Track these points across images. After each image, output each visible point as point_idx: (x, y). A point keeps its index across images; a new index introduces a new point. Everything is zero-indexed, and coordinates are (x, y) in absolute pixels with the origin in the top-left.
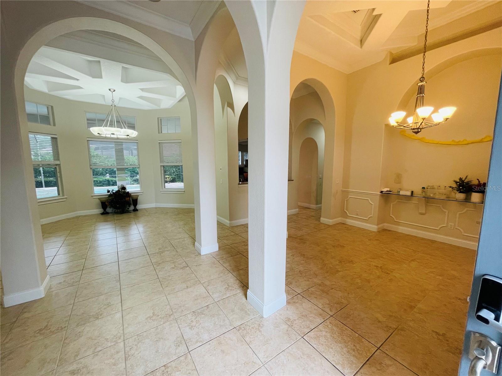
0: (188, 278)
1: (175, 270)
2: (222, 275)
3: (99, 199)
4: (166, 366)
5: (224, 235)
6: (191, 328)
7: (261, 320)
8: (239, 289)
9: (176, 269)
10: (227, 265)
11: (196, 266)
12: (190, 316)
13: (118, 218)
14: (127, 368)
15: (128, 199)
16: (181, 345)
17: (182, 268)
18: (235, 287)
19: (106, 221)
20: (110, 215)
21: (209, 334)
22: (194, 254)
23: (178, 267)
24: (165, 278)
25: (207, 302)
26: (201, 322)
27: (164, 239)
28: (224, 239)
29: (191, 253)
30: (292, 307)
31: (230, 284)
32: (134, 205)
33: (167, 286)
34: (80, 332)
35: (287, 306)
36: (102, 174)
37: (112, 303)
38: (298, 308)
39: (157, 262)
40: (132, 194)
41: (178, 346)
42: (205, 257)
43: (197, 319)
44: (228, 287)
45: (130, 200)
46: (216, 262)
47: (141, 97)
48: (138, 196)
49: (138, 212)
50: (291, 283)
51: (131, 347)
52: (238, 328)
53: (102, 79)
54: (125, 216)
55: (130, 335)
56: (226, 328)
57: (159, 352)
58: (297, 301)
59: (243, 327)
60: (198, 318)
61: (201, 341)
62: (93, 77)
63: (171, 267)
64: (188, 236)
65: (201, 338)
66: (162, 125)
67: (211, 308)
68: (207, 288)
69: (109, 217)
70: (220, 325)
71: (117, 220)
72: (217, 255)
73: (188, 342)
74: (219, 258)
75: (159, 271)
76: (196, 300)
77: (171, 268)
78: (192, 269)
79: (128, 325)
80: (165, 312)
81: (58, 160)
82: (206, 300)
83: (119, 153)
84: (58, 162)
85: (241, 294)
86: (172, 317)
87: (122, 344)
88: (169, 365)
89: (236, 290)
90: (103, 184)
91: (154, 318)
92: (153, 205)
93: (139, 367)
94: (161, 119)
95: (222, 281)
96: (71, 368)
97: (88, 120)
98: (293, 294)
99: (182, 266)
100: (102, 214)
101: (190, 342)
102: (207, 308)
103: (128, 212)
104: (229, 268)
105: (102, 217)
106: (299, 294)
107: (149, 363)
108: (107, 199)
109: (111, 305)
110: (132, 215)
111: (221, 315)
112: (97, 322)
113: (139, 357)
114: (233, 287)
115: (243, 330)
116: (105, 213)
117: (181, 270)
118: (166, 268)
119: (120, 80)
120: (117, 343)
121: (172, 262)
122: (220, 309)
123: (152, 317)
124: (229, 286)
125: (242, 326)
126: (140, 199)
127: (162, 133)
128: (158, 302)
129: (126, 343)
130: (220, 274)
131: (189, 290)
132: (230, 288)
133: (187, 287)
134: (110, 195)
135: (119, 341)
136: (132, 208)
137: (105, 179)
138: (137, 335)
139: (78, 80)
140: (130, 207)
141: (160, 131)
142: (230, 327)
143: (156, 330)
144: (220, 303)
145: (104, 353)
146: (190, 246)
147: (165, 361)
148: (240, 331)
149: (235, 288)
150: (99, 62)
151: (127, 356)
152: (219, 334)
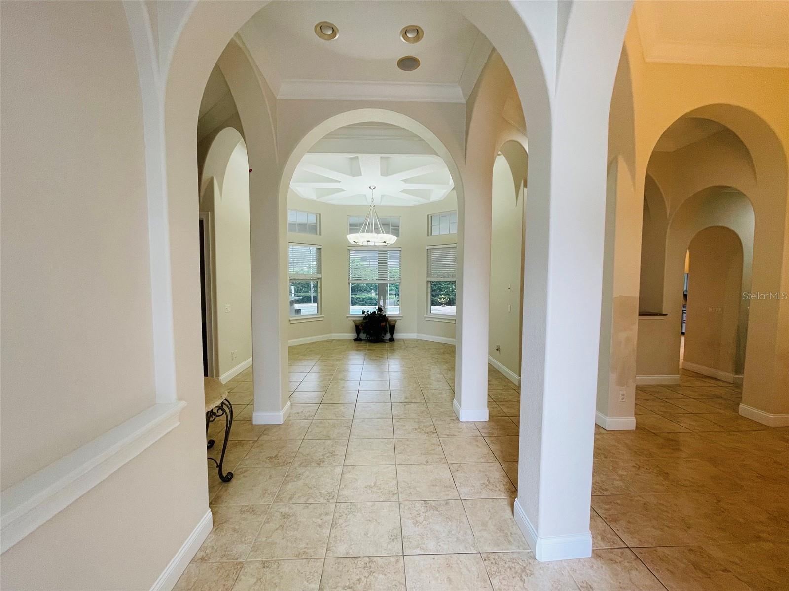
0: (431, 450)
1: (418, 434)
2: (482, 460)
3: (353, 321)
4: (371, 559)
5: (506, 398)
6: (416, 523)
7: (530, 561)
8: (504, 493)
9: (419, 432)
10: (497, 448)
11: (448, 435)
12: (418, 506)
13: (371, 348)
14: (331, 538)
15: (384, 324)
16: (396, 540)
17: (427, 433)
18: (499, 487)
19: (358, 349)
20: (363, 342)
21: (437, 544)
22: (450, 417)
23: (423, 430)
24: (401, 441)
25: (448, 495)
26: (431, 520)
27: (415, 385)
28: (503, 405)
29: (447, 414)
30: (604, 567)
31: (492, 480)
32: (390, 333)
33: (401, 453)
34: (300, 474)
35: (593, 560)
36: (365, 290)
37: (336, 453)
38: (617, 575)
39: (398, 416)
40: (389, 319)
41: (392, 540)
42: (464, 425)
43: (426, 514)
44: (487, 483)
45: (386, 326)
46: (480, 438)
47: (405, 191)
48: (396, 321)
49: (396, 343)
50: (615, 520)
51: (340, 515)
52: (486, 557)
53: (361, 177)
54: (378, 346)
55: (344, 499)
56: (466, 548)
57: (368, 537)
58: (619, 559)
59: (494, 559)
60: (429, 513)
61: (423, 549)
62: (354, 176)
63: (413, 427)
64: (448, 388)
65: (424, 543)
66: (433, 224)
67: (451, 505)
68: (454, 473)
69: (363, 344)
70: (457, 538)
71: (368, 350)
72: (484, 428)
73: (406, 540)
74: (485, 433)
75: (397, 429)
76: (434, 485)
77: (413, 429)
78: (440, 439)
79: (345, 485)
80: (388, 487)
81: (320, 273)
82: (448, 491)
83: (383, 264)
84: (319, 276)
85: (506, 503)
86: (396, 497)
87: (333, 506)
88: (375, 559)
89: (500, 492)
90: (366, 302)
91: (374, 489)
92: (413, 336)
93: (343, 543)
94: (432, 217)
95: (480, 471)
96: (283, 510)
97: (351, 225)
98: (614, 542)
99: (428, 430)
100: (355, 340)
101: (408, 543)
102: (446, 504)
103: (382, 341)
104: (497, 453)
105: (354, 344)
106: (628, 547)
107: (353, 544)
108: (361, 322)
109: (335, 455)
110: (387, 345)
111: (463, 523)
112: (317, 469)
113: (345, 531)
114: (496, 486)
115: (492, 563)
116: (357, 339)
117: (425, 436)
118: (407, 427)
119: (380, 174)
120: (329, 502)
121: (417, 420)
122: (464, 513)
123: (372, 487)
124: (489, 483)
125: (492, 556)
126: (398, 326)
127: (433, 234)
128: (385, 471)
129: (338, 507)
130: (481, 459)
131: (429, 467)
132: (491, 487)
133: (427, 462)
134: (365, 318)
135: (331, 501)
136: (388, 336)
137: (369, 297)
138: (351, 503)
139: (339, 182)
140: (385, 335)
141: (429, 233)
142: (472, 548)
143: (372, 506)
144: (466, 503)
145: (314, 508)
146: (447, 403)
147: (371, 551)
148: (487, 562)
149: (499, 490)
150: (357, 157)
151: (334, 523)
152: (452, 552)
